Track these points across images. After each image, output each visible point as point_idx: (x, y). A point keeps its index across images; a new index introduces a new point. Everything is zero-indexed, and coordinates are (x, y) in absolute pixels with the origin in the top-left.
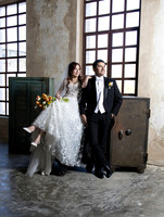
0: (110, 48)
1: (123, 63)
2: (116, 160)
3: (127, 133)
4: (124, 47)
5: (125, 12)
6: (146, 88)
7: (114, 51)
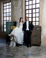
0: (32, 13)
1: (36, 17)
2: (32, 43)
3: (35, 36)
4: (36, 13)
5: (36, 4)
6: (41, 24)
7: (33, 14)
